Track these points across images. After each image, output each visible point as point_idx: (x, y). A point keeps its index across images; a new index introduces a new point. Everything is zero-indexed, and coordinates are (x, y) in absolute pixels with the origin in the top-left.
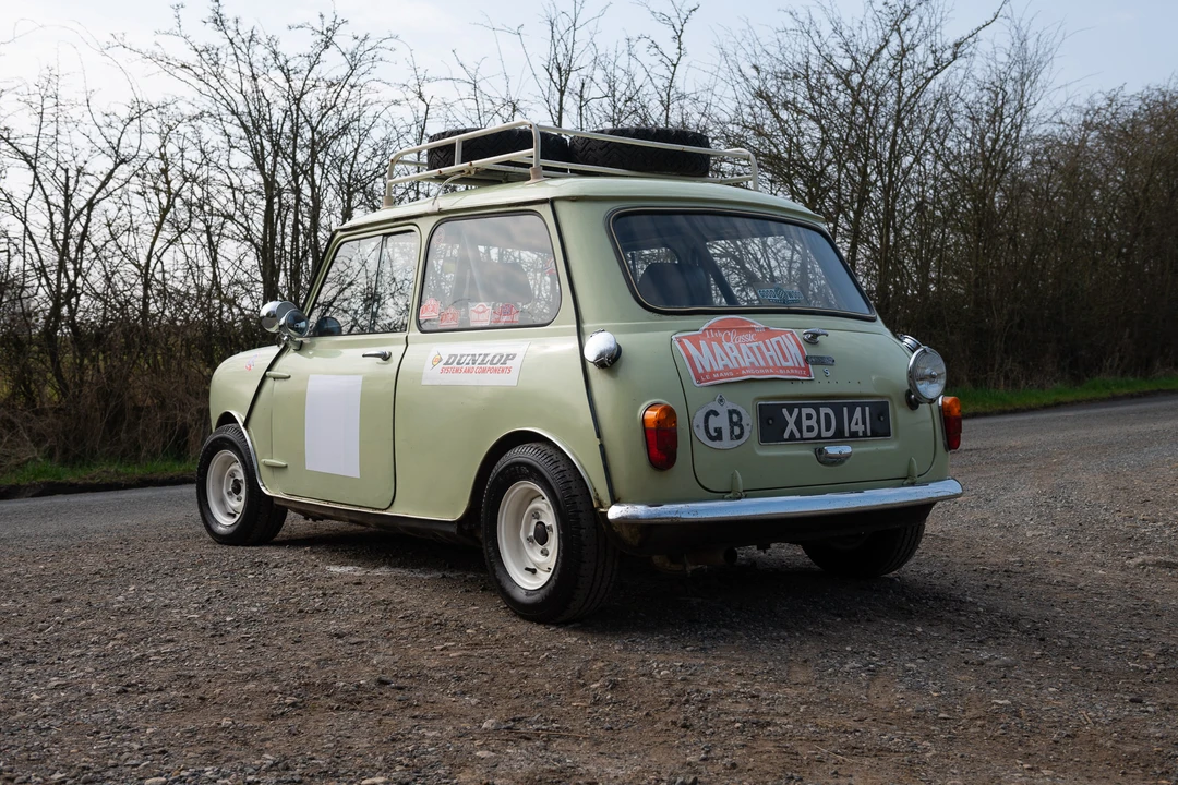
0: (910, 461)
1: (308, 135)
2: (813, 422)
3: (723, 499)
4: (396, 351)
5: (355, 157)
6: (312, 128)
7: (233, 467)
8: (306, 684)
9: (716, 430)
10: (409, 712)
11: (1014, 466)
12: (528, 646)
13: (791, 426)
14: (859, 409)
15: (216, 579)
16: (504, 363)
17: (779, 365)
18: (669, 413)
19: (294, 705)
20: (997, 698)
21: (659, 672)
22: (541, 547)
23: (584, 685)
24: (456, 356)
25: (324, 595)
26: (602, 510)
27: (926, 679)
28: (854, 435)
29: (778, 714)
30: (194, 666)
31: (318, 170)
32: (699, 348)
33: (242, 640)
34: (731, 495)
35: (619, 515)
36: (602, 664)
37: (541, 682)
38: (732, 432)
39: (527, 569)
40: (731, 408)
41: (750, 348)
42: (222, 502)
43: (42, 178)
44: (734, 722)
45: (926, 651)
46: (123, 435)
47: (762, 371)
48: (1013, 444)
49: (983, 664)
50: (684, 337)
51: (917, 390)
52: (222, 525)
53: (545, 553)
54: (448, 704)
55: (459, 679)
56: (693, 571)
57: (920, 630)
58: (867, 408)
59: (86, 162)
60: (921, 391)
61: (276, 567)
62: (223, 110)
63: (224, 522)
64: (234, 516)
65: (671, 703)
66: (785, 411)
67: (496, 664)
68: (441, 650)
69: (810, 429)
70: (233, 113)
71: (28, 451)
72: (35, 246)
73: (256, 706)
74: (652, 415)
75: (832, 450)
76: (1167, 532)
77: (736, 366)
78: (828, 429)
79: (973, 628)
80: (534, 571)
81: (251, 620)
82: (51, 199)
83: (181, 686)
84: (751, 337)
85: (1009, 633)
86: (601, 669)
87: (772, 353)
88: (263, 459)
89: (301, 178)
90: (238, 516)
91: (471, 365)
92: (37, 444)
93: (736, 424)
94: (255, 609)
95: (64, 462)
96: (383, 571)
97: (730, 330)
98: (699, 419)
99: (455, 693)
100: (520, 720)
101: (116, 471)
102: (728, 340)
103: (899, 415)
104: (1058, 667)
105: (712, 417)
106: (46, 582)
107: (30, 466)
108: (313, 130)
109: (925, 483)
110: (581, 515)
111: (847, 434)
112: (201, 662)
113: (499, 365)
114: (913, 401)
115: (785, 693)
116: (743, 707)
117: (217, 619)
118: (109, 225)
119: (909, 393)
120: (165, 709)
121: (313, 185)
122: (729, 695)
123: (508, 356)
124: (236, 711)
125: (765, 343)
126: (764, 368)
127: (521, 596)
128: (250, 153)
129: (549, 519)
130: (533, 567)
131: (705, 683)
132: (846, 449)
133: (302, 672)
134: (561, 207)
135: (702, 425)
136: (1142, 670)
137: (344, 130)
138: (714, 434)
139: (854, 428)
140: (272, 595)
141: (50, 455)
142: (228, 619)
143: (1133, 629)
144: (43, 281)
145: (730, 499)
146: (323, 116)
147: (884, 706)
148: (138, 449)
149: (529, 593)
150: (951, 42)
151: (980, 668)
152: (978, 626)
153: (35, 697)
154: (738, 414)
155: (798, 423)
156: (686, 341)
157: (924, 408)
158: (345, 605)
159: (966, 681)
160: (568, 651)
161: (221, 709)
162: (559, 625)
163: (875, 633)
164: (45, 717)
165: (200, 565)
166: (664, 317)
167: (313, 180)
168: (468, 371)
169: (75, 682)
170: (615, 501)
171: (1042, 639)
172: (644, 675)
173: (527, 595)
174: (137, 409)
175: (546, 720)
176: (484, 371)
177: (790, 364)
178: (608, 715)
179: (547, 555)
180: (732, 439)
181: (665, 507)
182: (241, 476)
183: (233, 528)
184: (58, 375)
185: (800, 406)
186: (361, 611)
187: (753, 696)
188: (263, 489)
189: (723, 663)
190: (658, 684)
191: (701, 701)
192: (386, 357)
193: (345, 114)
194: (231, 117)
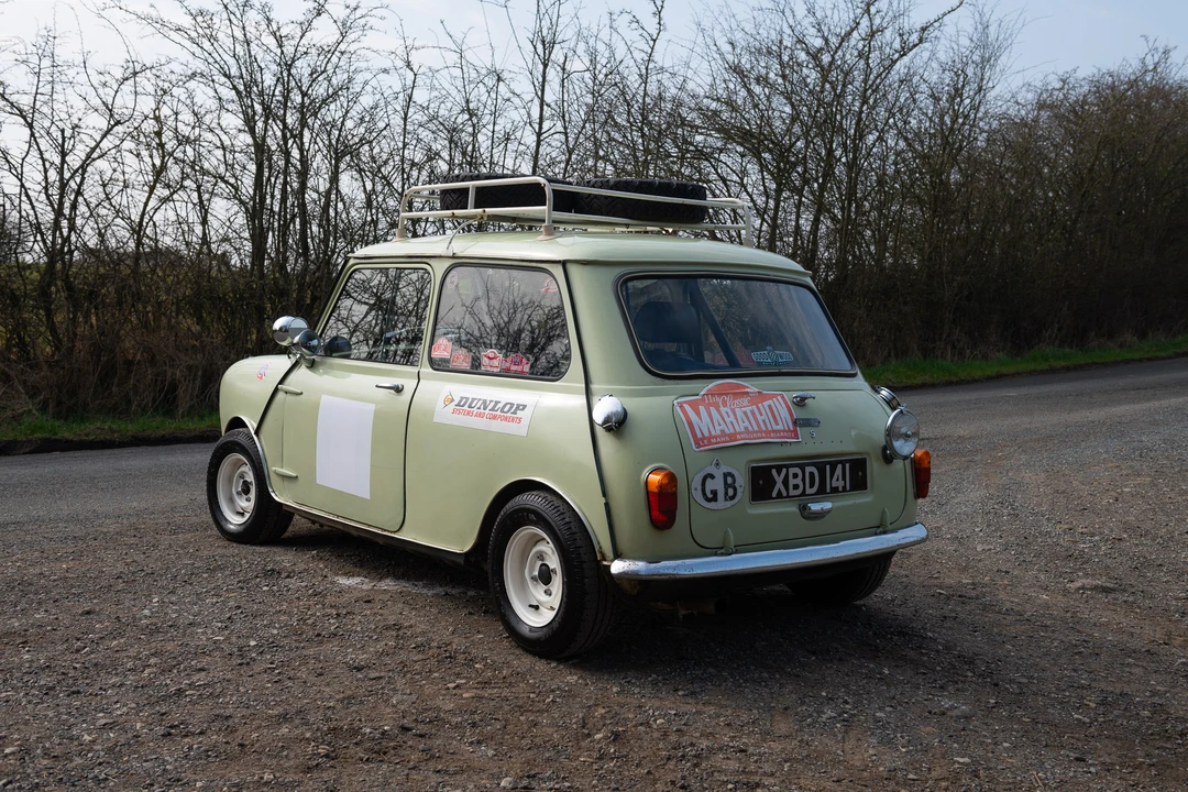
0: (884, 512)
1: (299, 99)
2: (798, 481)
3: (716, 555)
4: (409, 385)
5: (343, 123)
6: (302, 92)
7: (242, 469)
8: (335, 729)
9: (712, 491)
10: (432, 765)
11: (963, 459)
12: (533, 686)
13: (779, 485)
14: (840, 466)
15: (233, 591)
16: (515, 413)
17: (770, 429)
18: (671, 477)
19: (327, 756)
20: (959, 755)
21: (656, 720)
22: (545, 587)
23: (589, 735)
24: (467, 399)
25: (338, 615)
26: (605, 563)
27: (895, 731)
28: (835, 490)
29: (765, 774)
30: (228, 702)
31: (307, 134)
32: (698, 413)
33: (269, 671)
34: (723, 551)
35: (621, 570)
36: (603, 711)
37: (550, 731)
38: (726, 493)
39: (531, 606)
40: (725, 471)
41: (745, 413)
42: (231, 500)
43: (37, 135)
44: (727, 782)
45: (894, 698)
46: (114, 389)
47: (755, 435)
48: (962, 433)
49: (944, 714)
50: (685, 402)
51: (892, 448)
52: (231, 523)
53: (548, 593)
54: (467, 756)
55: (474, 725)
56: (684, 616)
57: (887, 672)
58: (847, 465)
59: (80, 120)
60: (897, 450)
61: (288, 577)
62: (215, 72)
63: (235, 521)
64: (242, 514)
65: (669, 759)
66: (774, 471)
67: (508, 708)
68: (454, 688)
69: (796, 487)
70: (225, 75)
71: (23, 404)
72: (31, 203)
73: (292, 755)
74: (656, 478)
75: (815, 507)
76: (1103, 548)
77: (732, 431)
78: (812, 486)
79: (934, 670)
80: (537, 608)
81: (273, 645)
82: (46, 156)
83: (220, 730)
84: (745, 401)
85: (967, 676)
86: (603, 717)
87: (764, 417)
88: (274, 468)
89: (290, 142)
90: (247, 516)
91: (482, 410)
92: (31, 397)
93: (730, 486)
94: (275, 632)
95: (58, 416)
96: (388, 584)
97: (727, 394)
98: (696, 483)
99: (472, 743)
100: (534, 776)
101: (110, 428)
102: (725, 405)
103: (875, 467)
104: (1010, 718)
105: (709, 480)
106: (72, 586)
107: (27, 420)
108: (304, 94)
109: (895, 531)
110: (585, 565)
111: (828, 491)
112: (234, 699)
113: (509, 414)
114: (888, 456)
115: (769, 747)
116: (733, 765)
117: (242, 642)
118: (104, 185)
119: (885, 448)
120: (209, 756)
121: (301, 149)
122: (720, 749)
123: (518, 405)
124: (274, 762)
125: (758, 409)
126: (756, 432)
127: (525, 631)
128: (241, 116)
129: (554, 562)
130: (535, 603)
131: (698, 734)
132: (827, 505)
133: (329, 713)
134: (574, 270)
135: (700, 488)
136: (1084, 723)
137: (334, 96)
138: (710, 496)
139: (835, 484)
140: (290, 615)
141: (44, 408)
142: (253, 643)
143: (1075, 671)
144: (39, 238)
145: (722, 554)
146: (314, 81)
147: (858, 764)
148: (129, 402)
149: (532, 629)
150: (918, 27)
151: (941, 719)
152: (938, 668)
153: (87, 738)
154: (732, 476)
155: (786, 482)
156: (686, 406)
157: (898, 464)
158: (359, 629)
159: (928, 732)
160: (570, 694)
161: (259, 759)
162: (559, 661)
163: (847, 675)
164: (100, 764)
165: (214, 570)
166: (667, 381)
167: (302, 144)
168: (479, 415)
169: (121, 720)
170: (618, 556)
171: (996, 685)
172: (641, 724)
173: (530, 630)
174: (129, 363)
175: (558, 777)
176: (495, 417)
177: (780, 427)
178: (613, 772)
179: (550, 595)
180: (726, 500)
181: (663, 563)
182: (250, 478)
183: (242, 527)
184: (53, 329)
185: (787, 467)
186: (375, 637)
187: (742, 751)
188: (273, 495)
189: (711, 710)
190: (656, 735)
191: (695, 756)
192: (398, 390)
193: (334, 81)
194: (223, 79)
